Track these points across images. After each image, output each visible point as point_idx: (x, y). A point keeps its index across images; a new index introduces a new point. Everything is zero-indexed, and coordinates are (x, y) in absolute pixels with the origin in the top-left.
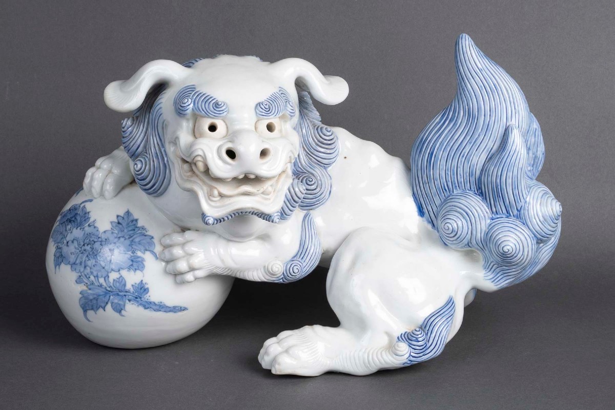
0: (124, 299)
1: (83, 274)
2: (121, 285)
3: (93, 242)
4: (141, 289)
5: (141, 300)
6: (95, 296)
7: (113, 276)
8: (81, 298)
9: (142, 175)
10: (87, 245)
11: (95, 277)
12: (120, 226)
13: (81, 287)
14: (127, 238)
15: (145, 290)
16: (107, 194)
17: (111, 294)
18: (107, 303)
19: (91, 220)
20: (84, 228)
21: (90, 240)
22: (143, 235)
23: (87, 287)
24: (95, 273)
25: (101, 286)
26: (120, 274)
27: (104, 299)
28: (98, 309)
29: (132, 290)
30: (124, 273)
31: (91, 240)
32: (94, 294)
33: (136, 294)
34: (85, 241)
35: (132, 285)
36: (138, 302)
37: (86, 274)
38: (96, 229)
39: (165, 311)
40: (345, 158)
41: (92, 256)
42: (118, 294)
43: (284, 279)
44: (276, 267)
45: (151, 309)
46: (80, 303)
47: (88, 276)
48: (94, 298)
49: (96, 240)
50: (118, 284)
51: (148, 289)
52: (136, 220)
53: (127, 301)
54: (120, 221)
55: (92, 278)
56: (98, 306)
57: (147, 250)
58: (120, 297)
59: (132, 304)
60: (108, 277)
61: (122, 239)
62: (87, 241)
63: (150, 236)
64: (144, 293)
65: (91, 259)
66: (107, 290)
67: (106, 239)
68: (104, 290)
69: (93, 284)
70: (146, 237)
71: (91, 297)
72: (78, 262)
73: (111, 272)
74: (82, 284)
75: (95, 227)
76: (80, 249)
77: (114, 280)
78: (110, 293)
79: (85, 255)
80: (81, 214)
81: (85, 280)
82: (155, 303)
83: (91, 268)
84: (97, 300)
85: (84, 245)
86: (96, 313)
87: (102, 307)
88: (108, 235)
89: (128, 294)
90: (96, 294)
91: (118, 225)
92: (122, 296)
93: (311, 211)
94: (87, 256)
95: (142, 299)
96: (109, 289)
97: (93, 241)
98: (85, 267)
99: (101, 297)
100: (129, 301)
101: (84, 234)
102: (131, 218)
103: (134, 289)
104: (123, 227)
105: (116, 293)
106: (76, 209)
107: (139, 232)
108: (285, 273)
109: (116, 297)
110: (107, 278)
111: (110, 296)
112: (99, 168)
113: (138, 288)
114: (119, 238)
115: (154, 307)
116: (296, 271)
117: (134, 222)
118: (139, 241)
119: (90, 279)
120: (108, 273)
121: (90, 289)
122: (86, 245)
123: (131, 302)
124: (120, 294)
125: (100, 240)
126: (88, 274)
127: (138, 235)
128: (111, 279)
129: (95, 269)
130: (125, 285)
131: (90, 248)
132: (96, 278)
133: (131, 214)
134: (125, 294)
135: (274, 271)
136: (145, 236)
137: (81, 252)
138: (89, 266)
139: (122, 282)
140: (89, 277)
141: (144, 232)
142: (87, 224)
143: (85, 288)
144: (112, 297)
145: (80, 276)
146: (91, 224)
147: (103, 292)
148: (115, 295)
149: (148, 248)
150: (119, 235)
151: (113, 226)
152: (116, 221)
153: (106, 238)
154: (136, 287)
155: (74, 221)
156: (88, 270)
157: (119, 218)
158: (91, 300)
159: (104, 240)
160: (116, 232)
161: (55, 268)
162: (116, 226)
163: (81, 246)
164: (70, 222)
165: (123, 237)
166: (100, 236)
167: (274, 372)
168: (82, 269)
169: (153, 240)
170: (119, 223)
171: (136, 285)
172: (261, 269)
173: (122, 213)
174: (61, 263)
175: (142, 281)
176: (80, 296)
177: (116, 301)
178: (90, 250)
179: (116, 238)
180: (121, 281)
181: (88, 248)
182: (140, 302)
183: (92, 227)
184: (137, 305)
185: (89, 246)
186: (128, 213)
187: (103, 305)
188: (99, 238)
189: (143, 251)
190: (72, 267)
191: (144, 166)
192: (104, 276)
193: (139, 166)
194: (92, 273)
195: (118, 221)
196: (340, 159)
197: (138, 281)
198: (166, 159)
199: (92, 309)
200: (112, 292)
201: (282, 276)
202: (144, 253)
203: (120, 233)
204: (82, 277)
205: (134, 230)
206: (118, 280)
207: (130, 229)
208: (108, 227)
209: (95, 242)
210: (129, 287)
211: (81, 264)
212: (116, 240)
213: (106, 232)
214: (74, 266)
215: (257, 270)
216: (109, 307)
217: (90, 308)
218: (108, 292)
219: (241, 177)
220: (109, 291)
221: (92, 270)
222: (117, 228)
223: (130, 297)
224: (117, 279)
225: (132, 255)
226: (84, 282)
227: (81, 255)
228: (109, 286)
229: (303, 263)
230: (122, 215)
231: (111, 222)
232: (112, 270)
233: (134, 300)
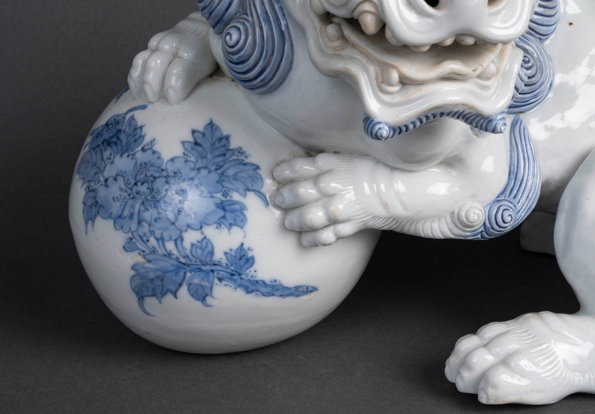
0: (211, 279)
1: (135, 234)
2: (205, 253)
3: (152, 179)
4: (241, 259)
5: (241, 278)
6: (159, 273)
7: (191, 237)
8: (133, 276)
9: (241, 54)
10: (143, 184)
11: (157, 239)
12: (200, 149)
13: (135, 258)
14: (213, 168)
15: (248, 260)
16: (172, 94)
17: (188, 269)
18: (180, 285)
19: (147, 140)
20: (134, 155)
21: (146, 175)
22: (240, 163)
23: (144, 257)
24: (158, 233)
25: (169, 255)
26: (202, 233)
27: (174, 278)
28: (163, 294)
29: (224, 261)
30: (211, 232)
31: (149, 174)
32: (157, 270)
33: (232, 268)
34: (138, 178)
35: (226, 253)
36: (235, 281)
37: (142, 235)
38: (156, 155)
39: (281, 296)
40: (571, 24)
41: (152, 203)
42: (200, 270)
43: (484, 233)
44: (474, 213)
45: (258, 293)
46: (131, 284)
47: (145, 239)
48: (157, 277)
49: (157, 175)
50: (199, 252)
51: (252, 258)
52: (227, 138)
53: (216, 281)
54: (199, 140)
55: (153, 241)
56: (165, 290)
57: (248, 190)
58: (203, 275)
59: (225, 285)
60: (182, 240)
61: (204, 172)
62: (141, 177)
63: (253, 164)
64: (247, 266)
65: (149, 207)
66: (180, 262)
67: (175, 173)
68: (175, 263)
69: (154, 251)
70: (247, 167)
71: (152, 275)
72: (126, 213)
73: (186, 231)
74: (136, 253)
75: (154, 152)
76: (129, 191)
77: (192, 245)
78: (186, 267)
79: (140, 202)
80: (127, 130)
81: (139, 246)
82: (264, 282)
83: (150, 225)
84: (162, 280)
85: (136, 184)
86: (160, 303)
87: (171, 292)
88: (179, 164)
89: (218, 268)
90: (161, 270)
91: (195, 147)
92: (207, 272)
93: (522, 116)
94: (143, 203)
95: (243, 276)
96: (183, 260)
97: (152, 175)
98: (140, 222)
99: (169, 275)
100: (220, 280)
101: (136, 163)
102: (217, 135)
103: (228, 260)
104: (204, 149)
105: (195, 267)
106: (117, 123)
107: (234, 158)
108: (487, 223)
109: (197, 274)
110: (179, 242)
111: (185, 273)
112: (156, 50)
113: (235, 257)
114: (199, 169)
115: (264, 289)
116: (508, 219)
117: (224, 142)
118: (235, 175)
119: (149, 244)
120: (181, 232)
121: (149, 261)
122: (139, 184)
123: (224, 282)
124: (204, 268)
125: (164, 174)
126: (145, 235)
127: (233, 163)
128: (187, 244)
129: (157, 225)
130: (212, 253)
131: (148, 188)
132: (160, 242)
133: (217, 128)
134: (213, 268)
135: (471, 220)
136: (245, 164)
137: (132, 196)
138: (146, 221)
139: (206, 247)
140: (148, 240)
141: (243, 157)
142: (140, 148)
143: (140, 259)
144: (188, 275)
145: (131, 239)
146: (146, 147)
147: (173, 265)
148: (194, 270)
149: (250, 187)
150: (199, 165)
151: (186, 150)
152: (191, 139)
153: (175, 170)
154: (231, 255)
155: (115, 144)
156: (145, 228)
157: (196, 135)
158: (152, 280)
159: (171, 174)
160: (193, 159)
161: (86, 223)
162: (192, 149)
163: (130, 186)
164: (109, 144)
165: (205, 168)
166: (164, 167)
167: (483, 399)
168: (134, 227)
169: (259, 171)
170: (196, 143)
171: (233, 253)
172: (445, 217)
173: (200, 126)
174: (95, 216)
175: (242, 244)
176: (132, 273)
177: (196, 281)
178: (147, 192)
179: (193, 169)
180: (205, 245)
181: (143, 189)
182: (239, 281)
183: (149, 152)
184: (233, 286)
185: (146, 185)
186: (211, 125)
187: (173, 288)
188: (162, 170)
189: (241, 191)
190: (115, 222)
191: (243, 37)
192: (174, 238)
193: (235, 37)
194: (152, 233)
195: (195, 140)
196: (561, 28)
197: (235, 245)
198: (283, 23)
199: (154, 295)
200: (189, 265)
201: (482, 229)
202: (245, 196)
203: (200, 161)
204: (134, 240)
205: (224, 155)
206: (199, 244)
207: (217, 153)
208: (178, 150)
209: (155, 178)
210: (219, 255)
211: (131, 216)
212: (193, 174)
213: (175, 160)
214: (119, 221)
215: (440, 219)
216: (183, 292)
217: (150, 294)
218: (181, 266)
219: (449, 42)
220: (184, 264)
221: (152, 228)
222: (194, 152)
223: (221, 273)
224: (198, 242)
225: (223, 199)
226: (138, 248)
227: (130, 202)
228: (183, 254)
229: (516, 204)
230: (201, 129)
231: (183, 143)
232: (189, 226)
233: (229, 278)
